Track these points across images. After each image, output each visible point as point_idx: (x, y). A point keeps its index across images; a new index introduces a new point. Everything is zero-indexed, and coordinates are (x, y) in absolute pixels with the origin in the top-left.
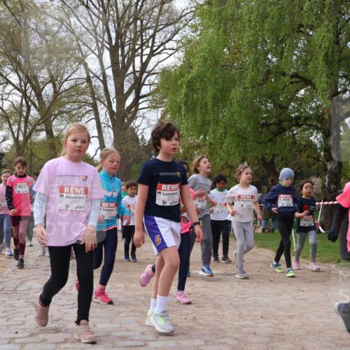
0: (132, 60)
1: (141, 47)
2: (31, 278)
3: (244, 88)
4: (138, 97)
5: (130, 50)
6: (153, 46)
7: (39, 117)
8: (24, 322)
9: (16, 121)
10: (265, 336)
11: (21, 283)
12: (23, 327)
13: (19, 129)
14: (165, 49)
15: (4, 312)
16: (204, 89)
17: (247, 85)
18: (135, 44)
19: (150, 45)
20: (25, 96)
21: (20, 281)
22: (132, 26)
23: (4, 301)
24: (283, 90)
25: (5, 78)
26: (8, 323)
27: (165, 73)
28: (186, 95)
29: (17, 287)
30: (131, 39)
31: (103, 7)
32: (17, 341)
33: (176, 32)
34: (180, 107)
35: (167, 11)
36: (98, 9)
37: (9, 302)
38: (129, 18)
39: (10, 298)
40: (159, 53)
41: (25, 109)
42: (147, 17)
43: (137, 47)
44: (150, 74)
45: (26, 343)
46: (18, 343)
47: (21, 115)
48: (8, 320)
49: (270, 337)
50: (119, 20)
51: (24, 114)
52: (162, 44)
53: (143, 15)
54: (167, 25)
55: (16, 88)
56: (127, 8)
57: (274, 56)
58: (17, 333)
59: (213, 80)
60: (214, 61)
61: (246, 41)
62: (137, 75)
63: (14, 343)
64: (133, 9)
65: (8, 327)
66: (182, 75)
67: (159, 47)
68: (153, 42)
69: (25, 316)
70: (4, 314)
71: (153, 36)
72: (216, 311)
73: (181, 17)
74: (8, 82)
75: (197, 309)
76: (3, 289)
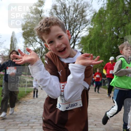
0: (73, 34)
1: (76, 30)
2: (42, 100)
3: (107, 42)
4: (74, 45)
5: (72, 31)
6: (79, 30)
7: (45, 51)
8: (39, 113)
9: (38, 52)
10: (113, 119)
11: (39, 101)
12: (39, 115)
13: (39, 55)
14: (83, 31)
15: (34, 110)
16: (95, 43)
17: (108, 41)
18: (74, 29)
19: (78, 29)
20: (41, 45)
21: (38, 100)
22: (73, 24)
23: (34, 107)
24: (119, 43)
25: (36, 40)
26: (35, 113)
27: (83, 38)
28: (89, 45)
29: (38, 102)
30: (73, 28)
31: (65, 19)
32: (37, 119)
33: (86, 26)
34: (87, 48)
35: (84, 20)
36: (63, 20)
37: (35, 107)
38: (73, 22)
39: (35, 105)
40: (81, 32)
41: (41, 49)
42: (78, 21)
43: (75, 30)
44: (78, 38)
45: (40, 120)
46: (38, 120)
47: (40, 51)
48: (35, 112)
49: (115, 119)
50: (69, 23)
51: (41, 50)
52: (82, 29)
53: (77, 21)
54: (83, 24)
55: (39, 43)
56: (72, 19)
57: (116, 32)
58: (37, 116)
59: (97, 40)
60: (98, 34)
61: (107, 28)
62: (75, 38)
63: (36, 119)
64: (74, 19)
65: (35, 114)
66: (88, 39)
67: (81, 30)
68: (79, 29)
69: (40, 111)
70: (34, 111)
71: (79, 27)
72: (98, 111)
73: (88, 21)
74: (37, 41)
75: (92, 110)
76: (33, 103)
